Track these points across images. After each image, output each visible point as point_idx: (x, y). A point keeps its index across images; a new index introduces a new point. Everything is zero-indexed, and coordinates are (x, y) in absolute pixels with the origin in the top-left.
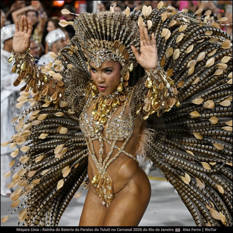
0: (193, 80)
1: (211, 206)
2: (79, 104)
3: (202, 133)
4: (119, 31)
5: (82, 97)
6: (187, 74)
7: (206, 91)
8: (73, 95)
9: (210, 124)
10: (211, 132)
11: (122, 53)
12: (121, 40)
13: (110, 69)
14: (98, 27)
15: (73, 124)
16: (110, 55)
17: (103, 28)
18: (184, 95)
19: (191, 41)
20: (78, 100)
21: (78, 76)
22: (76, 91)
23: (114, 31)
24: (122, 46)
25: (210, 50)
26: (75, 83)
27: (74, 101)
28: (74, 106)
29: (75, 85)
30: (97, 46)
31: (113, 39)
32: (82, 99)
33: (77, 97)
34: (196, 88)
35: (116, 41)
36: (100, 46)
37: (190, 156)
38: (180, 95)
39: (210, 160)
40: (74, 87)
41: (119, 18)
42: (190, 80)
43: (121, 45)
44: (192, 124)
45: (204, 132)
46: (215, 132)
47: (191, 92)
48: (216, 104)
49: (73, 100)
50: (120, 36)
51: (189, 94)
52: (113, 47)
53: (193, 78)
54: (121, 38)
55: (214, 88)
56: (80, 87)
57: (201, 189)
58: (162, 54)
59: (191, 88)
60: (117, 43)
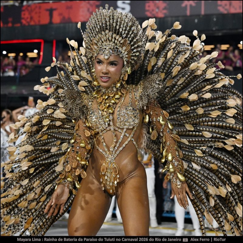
0: (178, 80)
1: (209, 183)
2: (84, 112)
3: (191, 122)
4: (129, 31)
5: (84, 106)
6: (172, 76)
7: (189, 87)
8: (76, 108)
9: (197, 114)
10: (199, 120)
11: (127, 52)
12: (129, 40)
15: (70, 138)
16: (118, 51)
18: (171, 93)
19: (167, 50)
20: (82, 110)
21: (71, 93)
22: (76, 105)
23: (126, 30)
24: (129, 45)
25: (184, 53)
26: (72, 99)
27: (80, 112)
28: (82, 116)
29: (73, 100)
31: (123, 37)
32: (85, 108)
33: (80, 108)
34: (180, 87)
37: (184, 145)
38: (168, 94)
39: (201, 145)
40: (72, 102)
42: (176, 80)
44: (182, 116)
45: (193, 122)
46: (202, 120)
47: (177, 90)
48: (199, 97)
49: (78, 112)
51: (175, 91)
52: (122, 44)
53: (178, 78)
55: (195, 84)
56: (78, 100)
57: (199, 170)
58: (147, 63)
59: (176, 87)
60: (125, 41)
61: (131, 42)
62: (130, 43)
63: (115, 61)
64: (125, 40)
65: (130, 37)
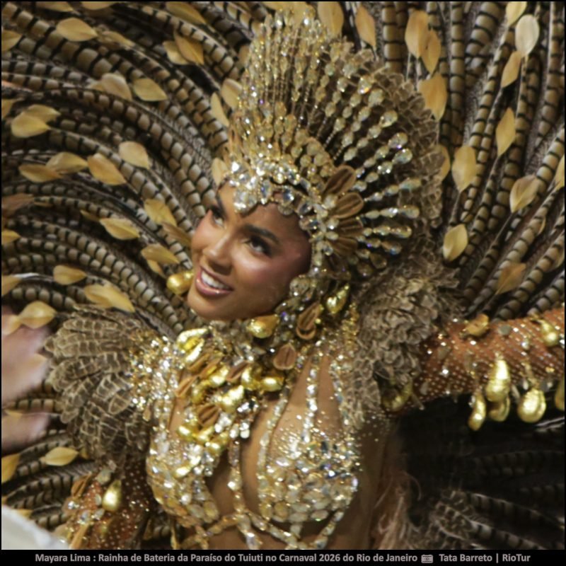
2: (126, 441)
4: (376, 144)
5: (127, 412)
11: (341, 220)
12: (363, 177)
13: (269, 241)
14: (324, 82)
16: (297, 199)
17: (336, 98)
22: (98, 404)
23: (362, 133)
24: (356, 198)
26: (83, 378)
27: (104, 442)
29: (88, 385)
30: (280, 143)
31: (342, 156)
33: (107, 420)
35: (349, 168)
36: (288, 151)
40: (81, 392)
41: (403, 104)
43: (353, 194)
49: (98, 439)
50: (369, 163)
52: (325, 179)
54: (368, 170)
56: (106, 384)
60: (345, 177)
61: (373, 188)
62: (364, 194)
63: (269, 235)
64: (346, 171)
65: (372, 169)
